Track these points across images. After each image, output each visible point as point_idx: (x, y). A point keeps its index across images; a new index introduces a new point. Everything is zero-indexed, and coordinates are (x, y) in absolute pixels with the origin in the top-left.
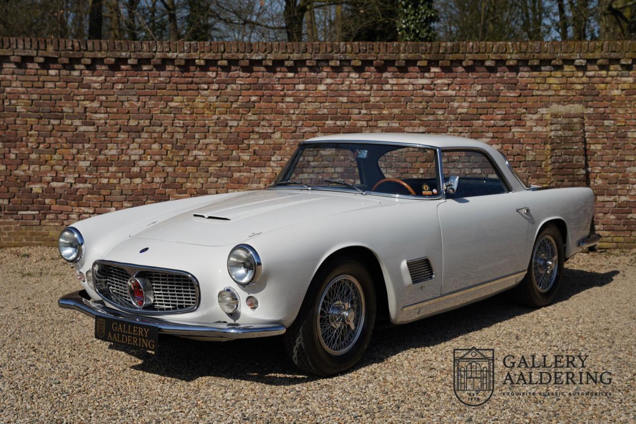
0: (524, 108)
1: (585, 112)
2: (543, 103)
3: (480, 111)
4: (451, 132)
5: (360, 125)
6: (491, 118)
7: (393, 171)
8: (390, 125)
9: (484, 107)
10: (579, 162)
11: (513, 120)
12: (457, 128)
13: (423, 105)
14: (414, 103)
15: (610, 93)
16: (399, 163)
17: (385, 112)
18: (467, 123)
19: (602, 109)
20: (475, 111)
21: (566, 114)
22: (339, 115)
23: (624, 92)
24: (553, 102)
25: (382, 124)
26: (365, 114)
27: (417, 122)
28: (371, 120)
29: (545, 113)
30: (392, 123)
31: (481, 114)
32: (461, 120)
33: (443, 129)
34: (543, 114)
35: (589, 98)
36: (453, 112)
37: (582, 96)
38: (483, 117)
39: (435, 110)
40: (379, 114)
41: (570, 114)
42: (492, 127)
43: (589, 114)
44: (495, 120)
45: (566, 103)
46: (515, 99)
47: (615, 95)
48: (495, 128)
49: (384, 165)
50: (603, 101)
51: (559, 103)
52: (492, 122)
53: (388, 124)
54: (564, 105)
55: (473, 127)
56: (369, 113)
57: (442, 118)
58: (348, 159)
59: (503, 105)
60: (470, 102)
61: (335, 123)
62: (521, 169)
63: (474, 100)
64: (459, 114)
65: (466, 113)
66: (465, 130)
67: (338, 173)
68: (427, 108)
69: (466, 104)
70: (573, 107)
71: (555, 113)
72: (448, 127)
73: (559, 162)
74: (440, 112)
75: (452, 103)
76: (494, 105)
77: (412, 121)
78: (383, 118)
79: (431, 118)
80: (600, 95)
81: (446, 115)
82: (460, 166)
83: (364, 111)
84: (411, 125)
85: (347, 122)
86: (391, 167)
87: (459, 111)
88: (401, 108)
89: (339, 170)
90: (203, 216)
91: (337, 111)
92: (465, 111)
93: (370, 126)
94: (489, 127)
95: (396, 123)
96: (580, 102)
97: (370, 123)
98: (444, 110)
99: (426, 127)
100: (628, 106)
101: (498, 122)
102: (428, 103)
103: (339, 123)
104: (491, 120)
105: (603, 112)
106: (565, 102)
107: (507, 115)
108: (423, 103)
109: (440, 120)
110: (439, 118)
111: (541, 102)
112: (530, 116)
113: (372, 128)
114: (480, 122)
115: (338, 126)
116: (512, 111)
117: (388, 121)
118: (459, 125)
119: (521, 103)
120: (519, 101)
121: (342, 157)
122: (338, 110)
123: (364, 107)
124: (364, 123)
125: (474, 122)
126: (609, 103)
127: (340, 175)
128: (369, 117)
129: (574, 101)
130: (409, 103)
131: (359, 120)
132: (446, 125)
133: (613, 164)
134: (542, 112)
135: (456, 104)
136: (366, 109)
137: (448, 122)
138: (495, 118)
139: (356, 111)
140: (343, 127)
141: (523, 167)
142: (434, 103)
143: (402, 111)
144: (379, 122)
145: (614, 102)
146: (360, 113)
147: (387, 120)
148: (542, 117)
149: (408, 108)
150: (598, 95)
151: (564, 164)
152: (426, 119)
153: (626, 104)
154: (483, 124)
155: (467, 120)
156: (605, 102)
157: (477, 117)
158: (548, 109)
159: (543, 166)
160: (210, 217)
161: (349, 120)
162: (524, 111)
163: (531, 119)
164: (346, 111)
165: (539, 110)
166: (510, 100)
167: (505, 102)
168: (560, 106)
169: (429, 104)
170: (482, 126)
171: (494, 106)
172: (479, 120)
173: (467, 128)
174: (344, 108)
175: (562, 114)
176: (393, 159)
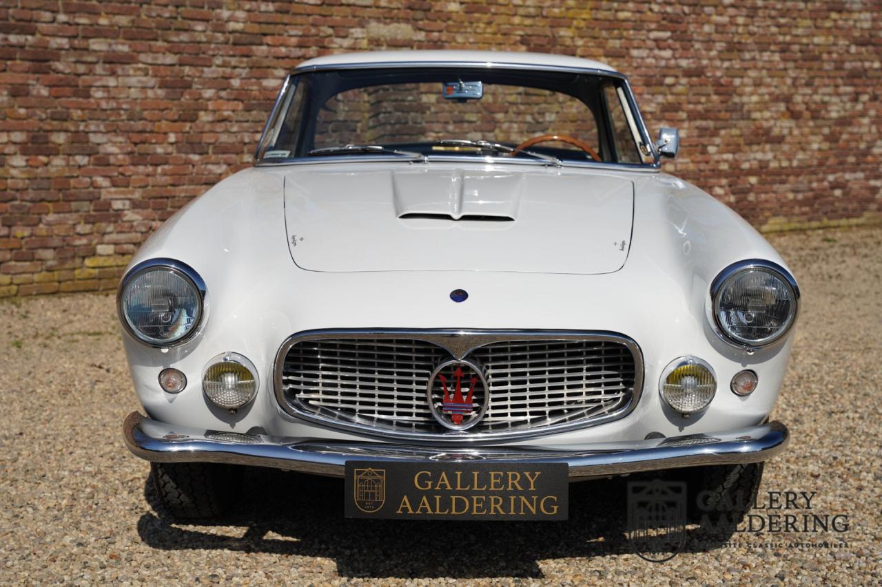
0: (330, 27)
1: (415, 38)
2: (357, 19)
3: (265, 28)
4: (218, 66)
5: (55, 46)
6: (281, 42)
7: (120, 139)
8: (114, 47)
9: (270, 20)
10: (416, 123)
11: (314, 48)
12: (228, 59)
13: (171, 11)
14: (153, 7)
15: (447, 7)
16: (132, 123)
17: (103, 21)
18: (244, 49)
19: (436, 34)
20: (256, 28)
21: (391, 40)
22: (12, 21)
23: (464, 6)
24: (370, 17)
25: (97, 45)
26: (65, 23)
27: (160, 43)
28: (75, 37)
29: (360, 36)
30: (117, 44)
31: (265, 35)
32: (235, 44)
33: (205, 59)
34: (357, 39)
35: (419, 14)
36: (220, 27)
37: (409, 11)
38: (269, 39)
39: (190, 22)
40: (92, 25)
41: (396, 40)
42: (283, 58)
43: (420, 41)
44: (287, 46)
45: (388, 21)
46: (317, 10)
47: (451, 12)
48: (287, 60)
49: (105, 127)
50: (435, 21)
51: (378, 20)
52: (283, 50)
53: (110, 45)
54: (385, 24)
55: (254, 58)
56: (71, 22)
57: (204, 39)
58: (35, 114)
59: (299, 19)
60: (249, 11)
61: (6, 39)
62: (331, 137)
63: (254, 8)
64: (231, 33)
65: (242, 32)
66: (242, 62)
67: (15, 143)
68: (176, 18)
69: (241, 14)
70: (399, 28)
71: (376, 37)
72: (214, 56)
73: (390, 124)
74: (199, 27)
75: (218, 11)
76: (286, 18)
77: (152, 43)
78: (100, 33)
79: (184, 37)
80: (432, 11)
81: (209, 33)
82: (235, 129)
83: (62, 17)
84: (151, 50)
85: (29, 38)
86: (115, 131)
87: (232, 26)
88: (131, 14)
89: (18, 137)
90: (448, 217)
91: (7, 13)
92: (239, 26)
93: (75, 49)
94: (278, 58)
95: (123, 44)
96: (407, 20)
97: (76, 42)
98: (205, 23)
99: (176, 54)
100: (469, 30)
101: (292, 49)
102: (177, 7)
103: (13, 39)
104: (282, 45)
105: (436, 39)
106: (386, 18)
107: (306, 39)
108: (171, 8)
109: (199, 42)
110: (198, 39)
111: (354, 16)
112: (338, 40)
113: (79, 52)
114: (264, 48)
115: (12, 46)
116: (313, 31)
117: (109, 41)
118: (231, 53)
119: (324, 16)
120: (324, 13)
121: (22, 111)
122: (11, 11)
123: (61, 9)
124: (64, 42)
125: (254, 48)
126: (444, 24)
127: (18, 146)
128: (71, 31)
129: (398, 18)
130: (145, 6)
131: (54, 36)
132: (211, 53)
133: (451, 127)
134: (355, 36)
135: (225, 14)
136: (66, 12)
137: (213, 46)
138: (288, 42)
139: (47, 16)
140: (22, 47)
141: (334, 131)
142: (189, 8)
143: (133, 21)
144: (91, 41)
145: (450, 22)
146: (54, 21)
147: (106, 37)
148: (355, 43)
149: (143, 17)
150: (429, 10)
151: (397, 126)
152: (175, 39)
153: (466, 27)
154: (269, 52)
155: (244, 44)
156: (439, 22)
157: (257, 38)
158: (365, 30)
159: (358, 131)
160: (465, 218)
161: (33, 34)
162: (330, 31)
163: (341, 47)
164: (27, 14)
165: (352, 30)
166: (309, 9)
167: (301, 14)
168: (381, 25)
169: (181, 9)
170: (267, 57)
171: (286, 21)
172: (261, 44)
173: (245, 59)
174: (23, 8)
175: (386, 41)
176: (120, 115)
